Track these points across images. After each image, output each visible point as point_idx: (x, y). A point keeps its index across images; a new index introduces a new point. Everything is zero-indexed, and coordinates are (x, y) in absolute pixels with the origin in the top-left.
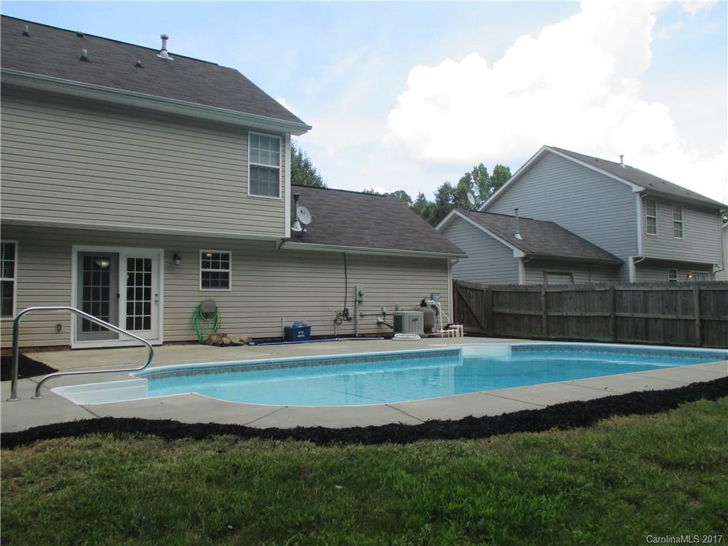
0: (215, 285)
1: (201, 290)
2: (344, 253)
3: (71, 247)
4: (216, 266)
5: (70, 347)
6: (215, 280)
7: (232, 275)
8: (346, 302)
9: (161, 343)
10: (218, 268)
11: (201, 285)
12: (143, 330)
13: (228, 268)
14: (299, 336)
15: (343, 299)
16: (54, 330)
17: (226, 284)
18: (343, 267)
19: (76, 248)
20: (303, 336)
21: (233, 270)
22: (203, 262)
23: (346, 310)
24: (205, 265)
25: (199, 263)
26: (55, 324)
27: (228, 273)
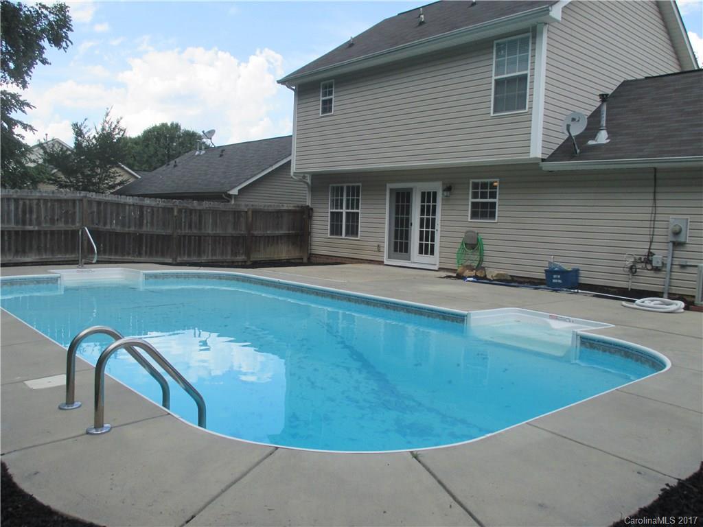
0: (484, 215)
1: (469, 220)
2: (655, 169)
3: (386, 185)
4: (484, 196)
5: (383, 262)
6: (484, 211)
7: (499, 205)
8: (651, 242)
9: (437, 269)
10: (486, 198)
11: (470, 215)
12: (429, 255)
13: (495, 198)
14: (554, 281)
15: (648, 238)
16: (376, 249)
17: (492, 215)
18: (652, 190)
19: (389, 186)
20: (559, 281)
21: (499, 199)
22: (472, 192)
23: (651, 254)
24: (475, 196)
25: (468, 194)
26: (376, 244)
27: (495, 203)
